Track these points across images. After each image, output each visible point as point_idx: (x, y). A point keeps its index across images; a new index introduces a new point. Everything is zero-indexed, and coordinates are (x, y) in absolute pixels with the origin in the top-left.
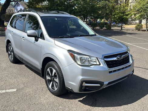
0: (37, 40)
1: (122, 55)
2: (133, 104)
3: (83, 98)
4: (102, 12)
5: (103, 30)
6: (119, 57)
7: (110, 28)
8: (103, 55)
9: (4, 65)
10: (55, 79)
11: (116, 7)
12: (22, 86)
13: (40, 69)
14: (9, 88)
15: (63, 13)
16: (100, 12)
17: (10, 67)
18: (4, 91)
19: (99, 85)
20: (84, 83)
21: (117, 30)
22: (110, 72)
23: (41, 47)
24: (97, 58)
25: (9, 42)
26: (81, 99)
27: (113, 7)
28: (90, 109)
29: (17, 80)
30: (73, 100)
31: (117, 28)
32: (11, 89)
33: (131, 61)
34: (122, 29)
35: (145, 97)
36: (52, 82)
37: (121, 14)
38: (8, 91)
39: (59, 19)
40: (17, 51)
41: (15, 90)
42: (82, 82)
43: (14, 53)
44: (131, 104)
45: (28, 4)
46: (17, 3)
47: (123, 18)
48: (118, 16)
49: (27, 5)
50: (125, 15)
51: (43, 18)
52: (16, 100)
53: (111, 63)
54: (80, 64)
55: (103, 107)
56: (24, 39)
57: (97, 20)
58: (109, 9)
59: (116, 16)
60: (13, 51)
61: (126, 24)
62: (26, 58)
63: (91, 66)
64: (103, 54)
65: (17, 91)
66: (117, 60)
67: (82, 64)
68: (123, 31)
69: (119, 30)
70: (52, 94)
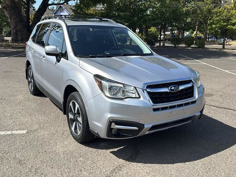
0: (58, 61)
1: (179, 85)
2: (195, 162)
3: (118, 149)
4: (192, 20)
5: (190, 48)
6: (173, 88)
7: (204, 46)
8: (145, 84)
9: (20, 97)
10: (78, 119)
11: (214, 10)
12: (37, 127)
13: (62, 103)
14: (18, 128)
15: (107, 21)
16: (189, 20)
17: (28, 100)
18: (9, 133)
19: (136, 128)
20: (113, 124)
21: (214, 50)
22: (155, 110)
23: (63, 71)
24: (135, 87)
25: (28, 63)
26: (116, 150)
27: (209, 11)
28: (124, 165)
29: (31, 119)
30: (103, 150)
31: (217, 45)
32: (20, 129)
33: (196, 95)
34: (224, 47)
35: (218, 154)
36: (75, 123)
37: (224, 22)
38: (14, 132)
39: (95, 30)
40: (38, 77)
41: (24, 132)
42: (111, 122)
43: (34, 80)
44: (191, 162)
45: (73, 8)
46: (61, 7)
47: (227, 30)
48: (218, 25)
49: (74, 11)
50: (231, 24)
51: (70, 28)
52: (22, 145)
53: (157, 96)
54: (109, 95)
55: (145, 163)
56: (45, 59)
57: (183, 33)
58: (202, 14)
59: (214, 26)
60: (33, 77)
61: (233, 40)
62: (47, 87)
63: (125, 100)
64: (145, 82)
65: (27, 133)
66: (170, 93)
67: (114, 97)
68: (226, 50)
69: (218, 50)
70: (75, 141)
